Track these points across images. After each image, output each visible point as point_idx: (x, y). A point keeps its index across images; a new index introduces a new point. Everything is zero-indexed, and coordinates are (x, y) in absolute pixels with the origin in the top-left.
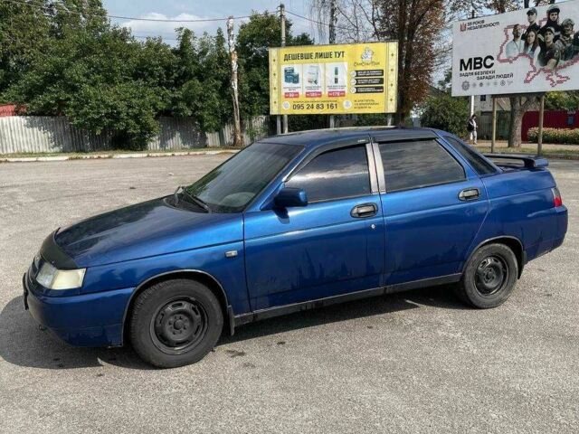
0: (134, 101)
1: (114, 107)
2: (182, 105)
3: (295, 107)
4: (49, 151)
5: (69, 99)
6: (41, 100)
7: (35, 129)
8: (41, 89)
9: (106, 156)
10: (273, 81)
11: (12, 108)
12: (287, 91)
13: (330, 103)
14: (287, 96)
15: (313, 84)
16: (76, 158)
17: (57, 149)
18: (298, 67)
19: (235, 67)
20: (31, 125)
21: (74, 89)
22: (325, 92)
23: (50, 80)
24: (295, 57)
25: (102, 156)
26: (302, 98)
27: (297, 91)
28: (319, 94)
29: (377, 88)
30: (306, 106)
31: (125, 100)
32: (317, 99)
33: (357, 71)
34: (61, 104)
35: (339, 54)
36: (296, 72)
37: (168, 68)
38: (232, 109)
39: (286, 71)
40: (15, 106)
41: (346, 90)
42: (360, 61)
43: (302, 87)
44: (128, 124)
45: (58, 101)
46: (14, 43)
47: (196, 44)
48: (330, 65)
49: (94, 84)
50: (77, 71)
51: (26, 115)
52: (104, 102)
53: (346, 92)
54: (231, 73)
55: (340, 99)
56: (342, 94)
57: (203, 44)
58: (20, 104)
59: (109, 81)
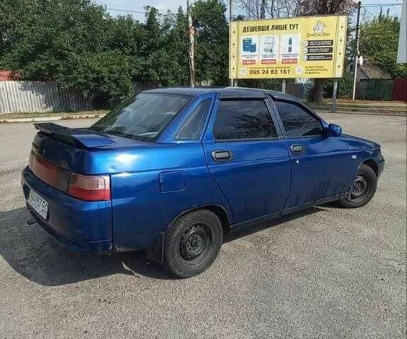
0: (114, 67)
1: (99, 72)
2: (152, 71)
3: (252, 72)
4: (41, 111)
5: (58, 65)
6: (33, 66)
7: (28, 92)
8: (33, 57)
9: (93, 116)
10: (233, 50)
11: (7, 73)
12: (245, 58)
13: (283, 69)
14: (245, 63)
15: (269, 53)
16: (68, 118)
17: (48, 109)
18: (255, 38)
19: (192, 39)
20: (25, 88)
21: (62, 56)
22: (279, 59)
23: (40, 48)
24: (253, 29)
25: (90, 116)
26: (258, 65)
27: (254, 58)
28: (274, 62)
29: (326, 56)
30: (261, 72)
31: (106, 66)
32: (271, 65)
33: (309, 42)
34: (52, 70)
35: (293, 26)
36: (253, 42)
37: (138, 40)
38: (189, 75)
39: (244, 41)
40: (10, 72)
41: (298, 57)
42: (312, 32)
43: (259, 55)
44: (110, 87)
45: (49, 66)
46: (7, 18)
47: (160, 20)
48: (285, 36)
49: (79, 52)
50: (65, 39)
51: (20, 79)
52: (90, 68)
53: (299, 59)
54: (189, 46)
55: (292, 66)
56: (295, 61)
57: (166, 20)
58: (14, 69)
59: (93, 49)
